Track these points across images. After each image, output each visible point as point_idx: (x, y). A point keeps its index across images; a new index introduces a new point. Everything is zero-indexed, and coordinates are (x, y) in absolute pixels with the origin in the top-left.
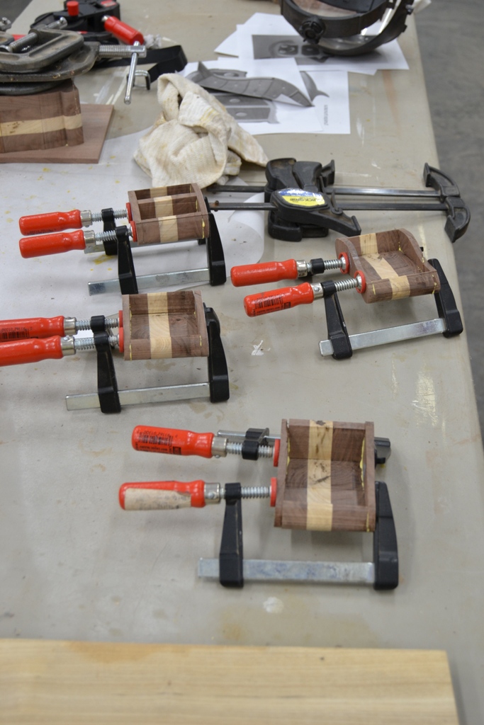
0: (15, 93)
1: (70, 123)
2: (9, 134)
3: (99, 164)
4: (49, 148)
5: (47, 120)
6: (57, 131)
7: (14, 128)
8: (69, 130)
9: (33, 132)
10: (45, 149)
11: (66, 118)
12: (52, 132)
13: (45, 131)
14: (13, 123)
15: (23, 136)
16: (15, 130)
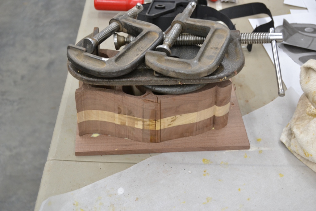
0: (179, 93)
1: (220, 111)
2: (166, 127)
3: (250, 150)
4: (199, 134)
5: (202, 111)
6: (208, 119)
7: (172, 121)
8: (219, 117)
9: (188, 123)
10: (196, 134)
11: (218, 108)
12: (204, 121)
13: (198, 121)
14: (172, 117)
15: (178, 127)
16: (173, 122)
